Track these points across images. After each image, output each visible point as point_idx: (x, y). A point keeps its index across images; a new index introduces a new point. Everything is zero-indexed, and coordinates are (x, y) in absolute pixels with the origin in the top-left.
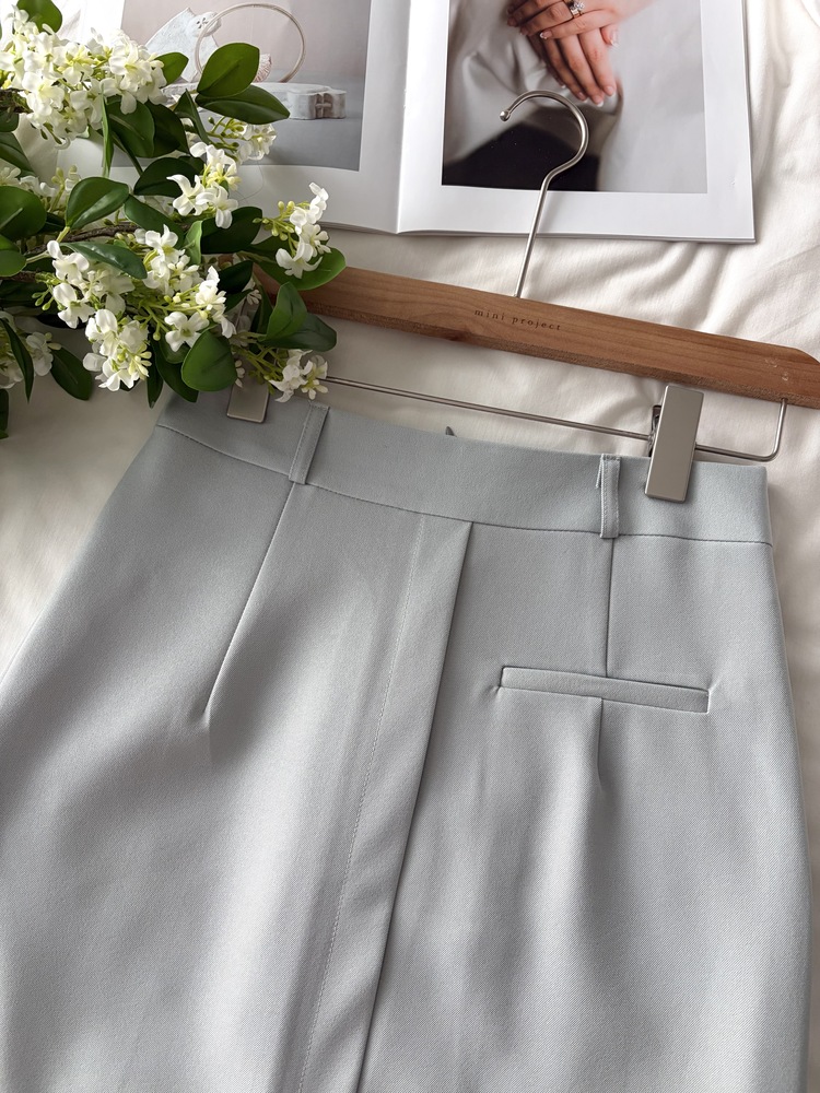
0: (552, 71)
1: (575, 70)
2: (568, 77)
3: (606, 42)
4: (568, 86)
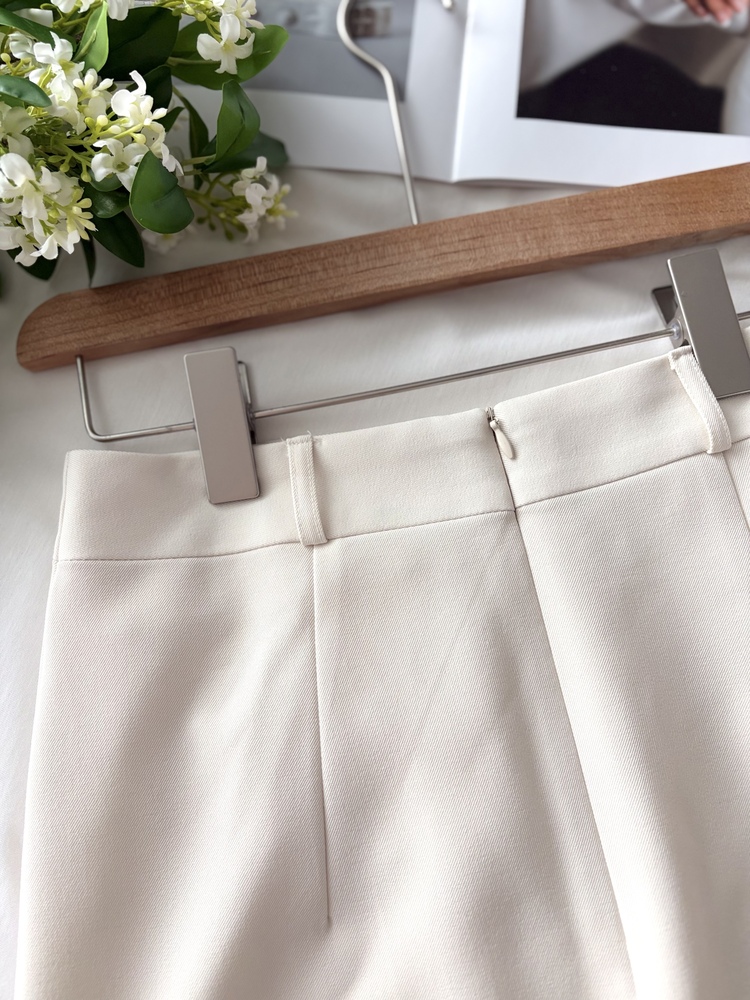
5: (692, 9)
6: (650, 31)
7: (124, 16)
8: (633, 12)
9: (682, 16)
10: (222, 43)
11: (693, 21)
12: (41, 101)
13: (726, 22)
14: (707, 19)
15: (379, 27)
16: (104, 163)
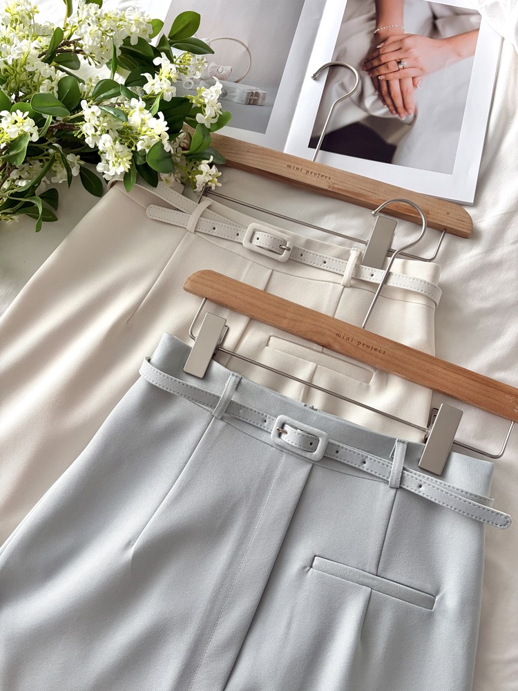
0: (381, 97)
1: (394, 98)
2: (389, 101)
3: (414, 85)
4: (388, 106)
5: (391, 111)
6: (371, 118)
7: (169, 100)
8: (366, 110)
9: (386, 113)
10: (206, 117)
11: (390, 116)
12: (125, 119)
13: (404, 119)
14: (397, 116)
15: (260, 102)
16: (142, 145)
